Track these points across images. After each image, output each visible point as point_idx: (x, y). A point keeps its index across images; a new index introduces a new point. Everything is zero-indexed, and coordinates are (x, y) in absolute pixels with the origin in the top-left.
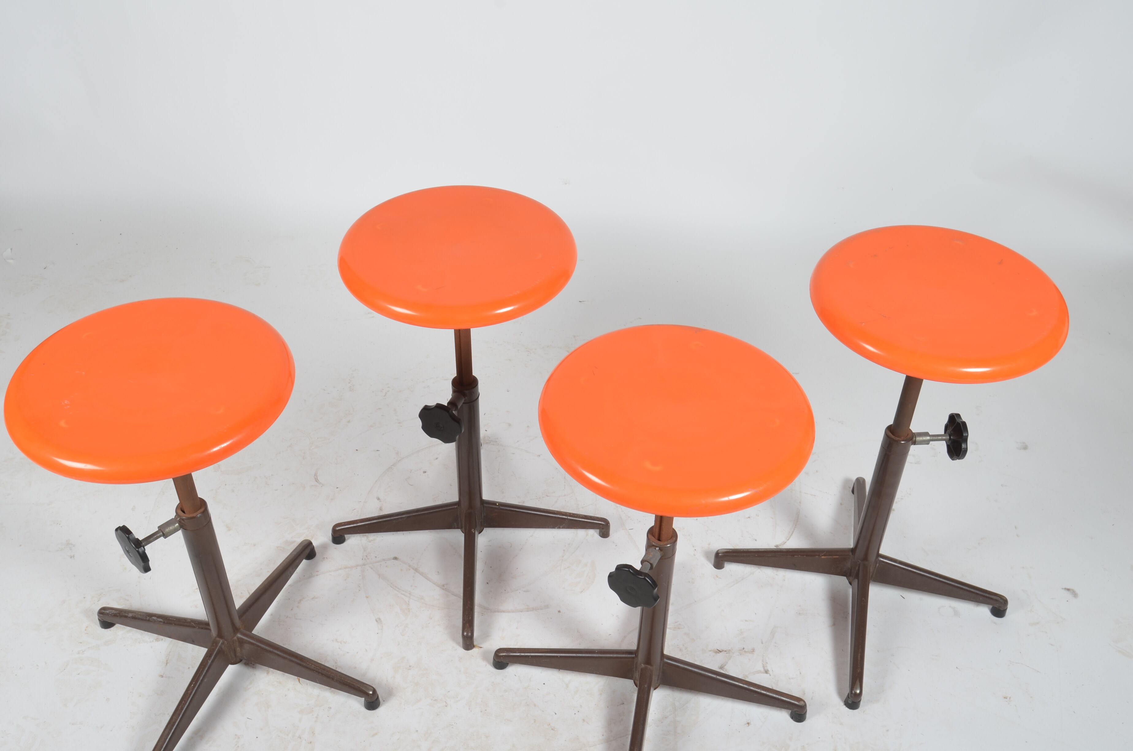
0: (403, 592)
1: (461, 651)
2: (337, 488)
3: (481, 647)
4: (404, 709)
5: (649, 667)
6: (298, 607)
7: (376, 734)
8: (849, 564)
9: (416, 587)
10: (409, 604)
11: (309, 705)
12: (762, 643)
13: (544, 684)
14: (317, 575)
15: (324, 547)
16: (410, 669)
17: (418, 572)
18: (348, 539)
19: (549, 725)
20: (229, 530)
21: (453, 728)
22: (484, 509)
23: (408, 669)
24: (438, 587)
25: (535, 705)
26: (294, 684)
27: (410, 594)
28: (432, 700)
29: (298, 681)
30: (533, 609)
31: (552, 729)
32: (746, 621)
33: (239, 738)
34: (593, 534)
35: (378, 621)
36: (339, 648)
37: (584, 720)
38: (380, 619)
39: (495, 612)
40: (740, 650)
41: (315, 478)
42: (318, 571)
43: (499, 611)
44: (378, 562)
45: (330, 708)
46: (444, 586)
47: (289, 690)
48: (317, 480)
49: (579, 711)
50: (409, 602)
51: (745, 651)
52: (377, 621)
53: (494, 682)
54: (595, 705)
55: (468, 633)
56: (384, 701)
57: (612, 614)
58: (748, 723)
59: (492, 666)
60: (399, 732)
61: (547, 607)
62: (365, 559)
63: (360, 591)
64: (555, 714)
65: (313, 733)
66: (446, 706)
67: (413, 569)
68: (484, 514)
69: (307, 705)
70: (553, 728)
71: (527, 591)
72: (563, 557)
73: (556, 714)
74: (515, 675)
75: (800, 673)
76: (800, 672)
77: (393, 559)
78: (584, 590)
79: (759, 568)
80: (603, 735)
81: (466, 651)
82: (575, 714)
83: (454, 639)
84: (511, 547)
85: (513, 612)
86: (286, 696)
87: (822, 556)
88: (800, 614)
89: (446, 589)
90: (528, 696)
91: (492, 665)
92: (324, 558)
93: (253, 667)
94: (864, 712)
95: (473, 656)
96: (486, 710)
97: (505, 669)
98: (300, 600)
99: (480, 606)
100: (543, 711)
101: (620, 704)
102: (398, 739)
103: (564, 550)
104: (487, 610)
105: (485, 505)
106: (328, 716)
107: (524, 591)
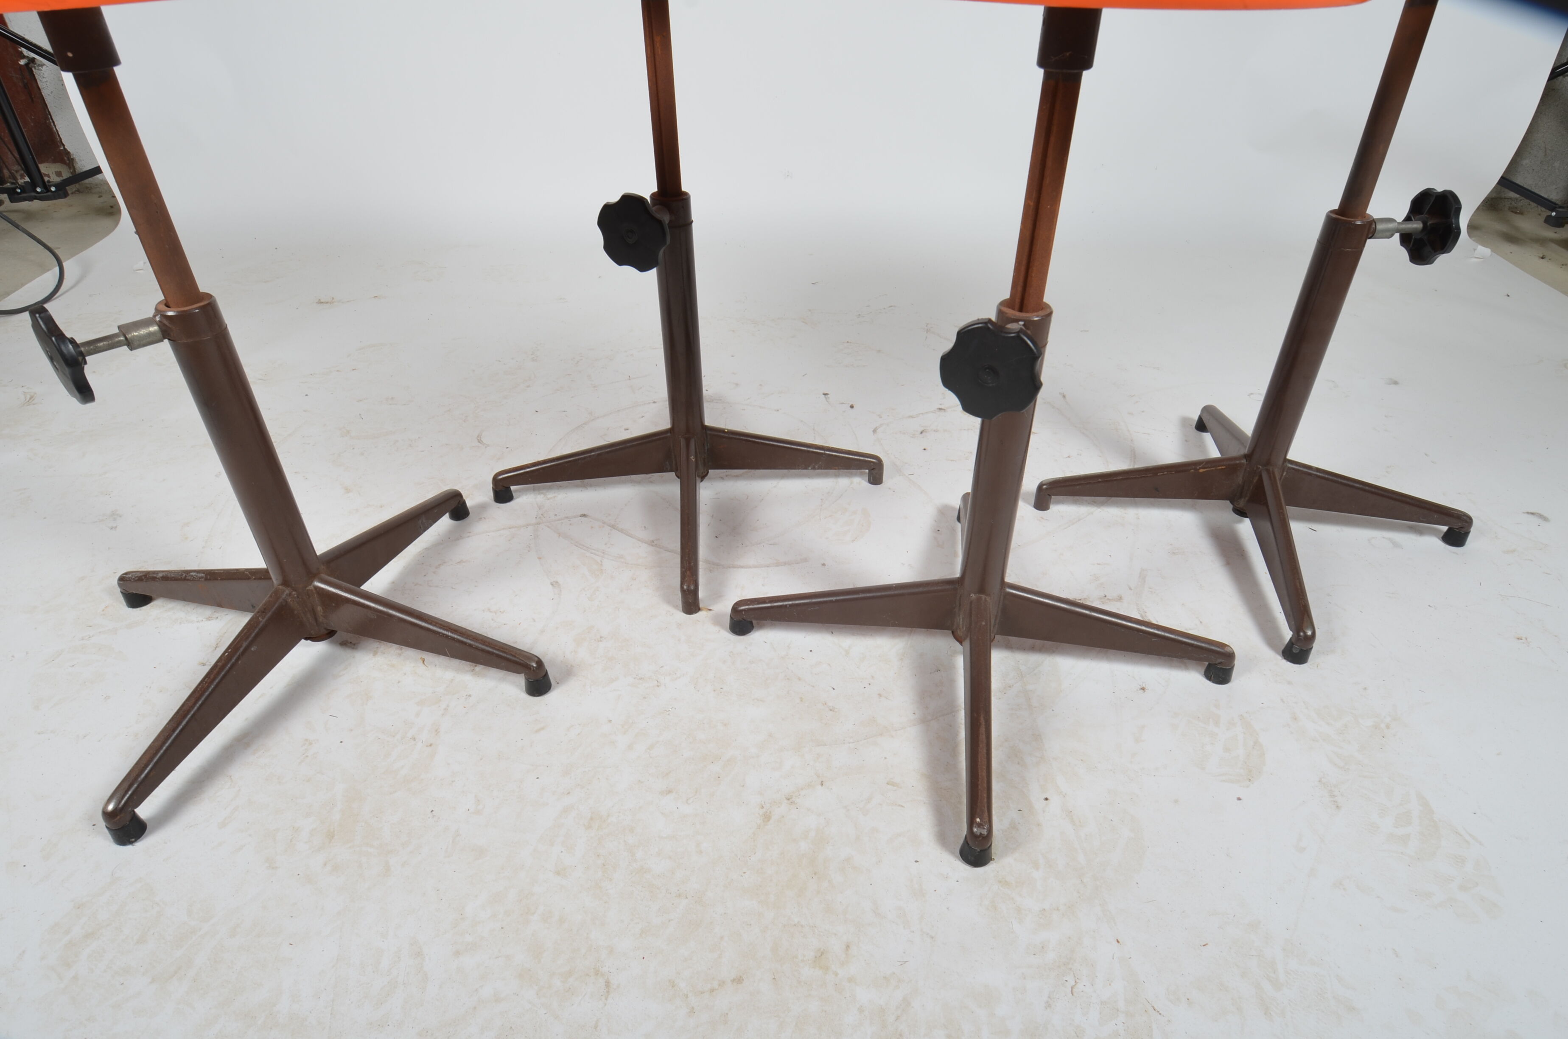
0: (593, 551)
1: (682, 616)
2: (507, 448)
3: (710, 610)
4: (591, 692)
5: (983, 596)
6: (434, 573)
7: (543, 729)
8: (1240, 479)
9: (612, 545)
10: (601, 564)
11: (435, 692)
12: (1130, 589)
13: (811, 651)
14: (469, 537)
15: (483, 507)
16: (600, 641)
17: (616, 529)
18: (518, 497)
19: (826, 704)
20: (348, 492)
21: (669, 714)
22: (707, 438)
23: (598, 641)
24: (645, 543)
25: (800, 679)
26: (414, 667)
27: (603, 553)
28: (635, 678)
29: (422, 661)
30: (785, 564)
31: (831, 710)
32: (1098, 564)
33: (311, 744)
34: (858, 482)
35: (555, 584)
36: (493, 620)
37: (880, 695)
38: (557, 582)
39: (730, 568)
40: (1101, 598)
41: (478, 440)
42: (470, 533)
43: (734, 567)
44: (559, 520)
45: (470, 696)
46: (653, 542)
47: (405, 674)
48: (480, 441)
49: (870, 684)
50: (602, 562)
51: (1108, 599)
52: (552, 585)
53: (732, 652)
54: (895, 673)
55: (688, 586)
56: (558, 683)
57: (902, 564)
58: (1143, 689)
59: (728, 632)
60: (580, 725)
61: (805, 560)
62: (540, 518)
63: (529, 551)
64: (832, 689)
65: (437, 732)
66: (658, 686)
67: (609, 526)
68: (707, 446)
69: (432, 693)
70: (831, 708)
71: (775, 544)
72: (822, 506)
73: (834, 689)
74: (766, 642)
75: (1201, 622)
76: (1199, 620)
77: (580, 516)
78: (856, 538)
79: (1099, 508)
80: (914, 713)
81: (689, 616)
82: (865, 688)
83: (669, 602)
84: (747, 498)
85: (755, 567)
86: (399, 682)
87: (1200, 468)
88: (1174, 553)
89: (656, 545)
90: (788, 668)
91: (729, 630)
92: (481, 518)
93: (353, 648)
94: (1317, 667)
95: (698, 621)
96: (721, 688)
97: (749, 634)
98: (440, 565)
99: (707, 562)
100: (813, 686)
101: (935, 672)
102: (579, 734)
103: (822, 499)
104: (714, 566)
105: (709, 432)
106: (465, 707)
107: (770, 544)
